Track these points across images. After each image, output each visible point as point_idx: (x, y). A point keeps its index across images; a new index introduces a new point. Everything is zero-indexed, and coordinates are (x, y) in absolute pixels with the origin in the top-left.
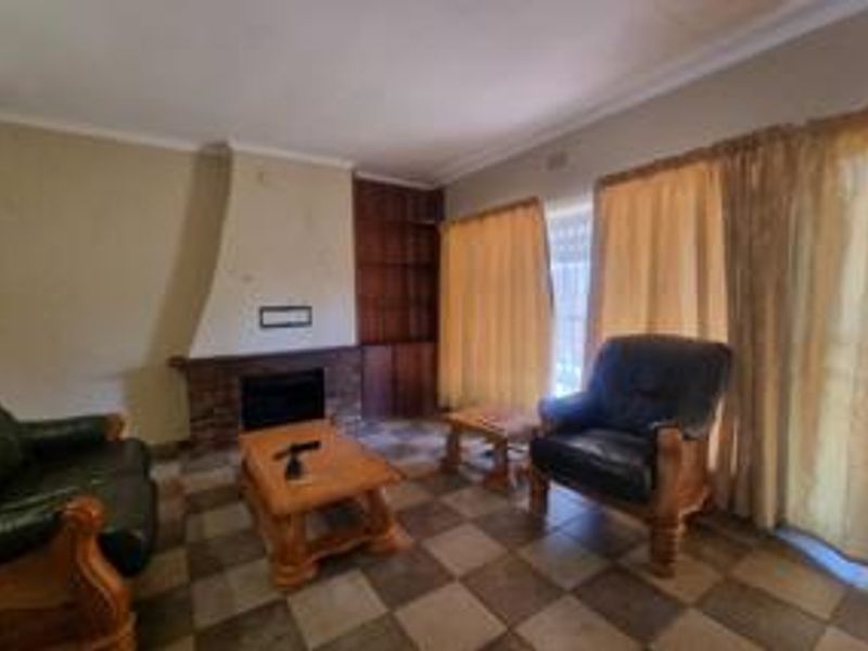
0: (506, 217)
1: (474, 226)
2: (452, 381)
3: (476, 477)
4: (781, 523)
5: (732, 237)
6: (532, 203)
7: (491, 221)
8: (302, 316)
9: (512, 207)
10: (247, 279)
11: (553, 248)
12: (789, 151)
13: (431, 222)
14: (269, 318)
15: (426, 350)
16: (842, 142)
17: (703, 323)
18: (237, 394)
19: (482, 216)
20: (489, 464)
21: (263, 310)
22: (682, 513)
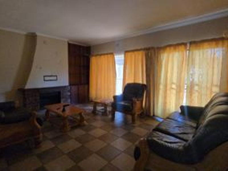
0: (106, 56)
1: (98, 57)
2: (93, 94)
3: (100, 113)
4: (154, 115)
5: (146, 65)
6: (112, 54)
7: (102, 57)
8: (55, 78)
9: (107, 54)
10: (41, 68)
11: (116, 62)
12: (154, 51)
13: (88, 55)
14: (46, 78)
15: (86, 87)
16: (161, 51)
17: (143, 81)
18: (38, 98)
19: (101, 55)
20: (103, 111)
21: (44, 76)
22: (137, 113)
